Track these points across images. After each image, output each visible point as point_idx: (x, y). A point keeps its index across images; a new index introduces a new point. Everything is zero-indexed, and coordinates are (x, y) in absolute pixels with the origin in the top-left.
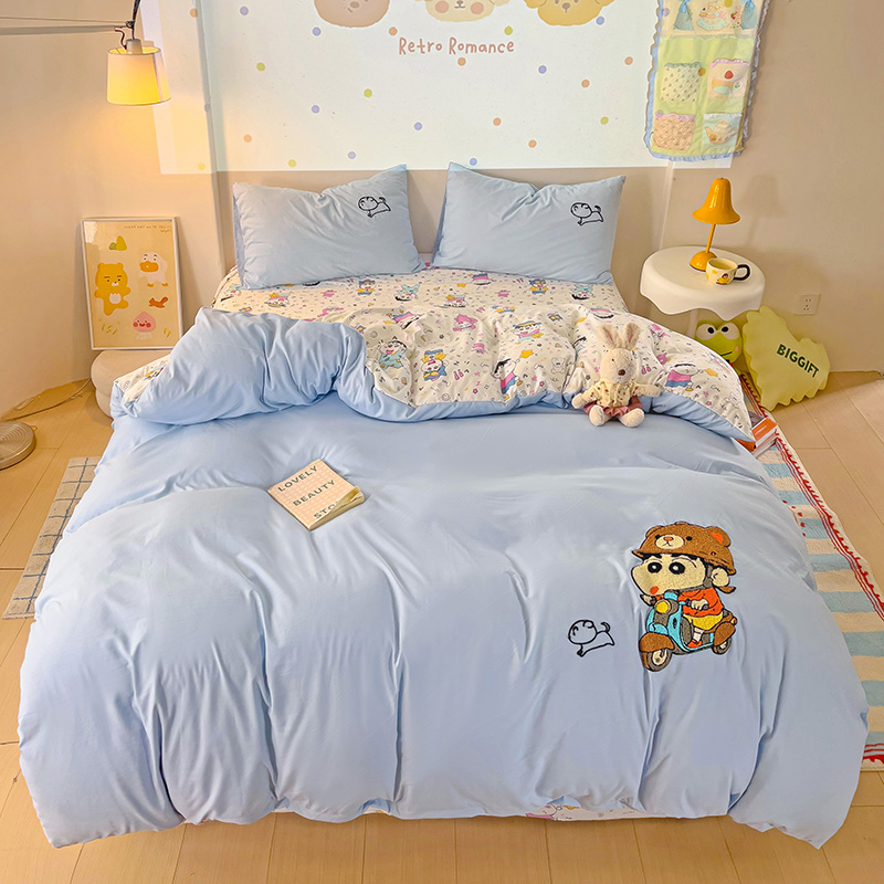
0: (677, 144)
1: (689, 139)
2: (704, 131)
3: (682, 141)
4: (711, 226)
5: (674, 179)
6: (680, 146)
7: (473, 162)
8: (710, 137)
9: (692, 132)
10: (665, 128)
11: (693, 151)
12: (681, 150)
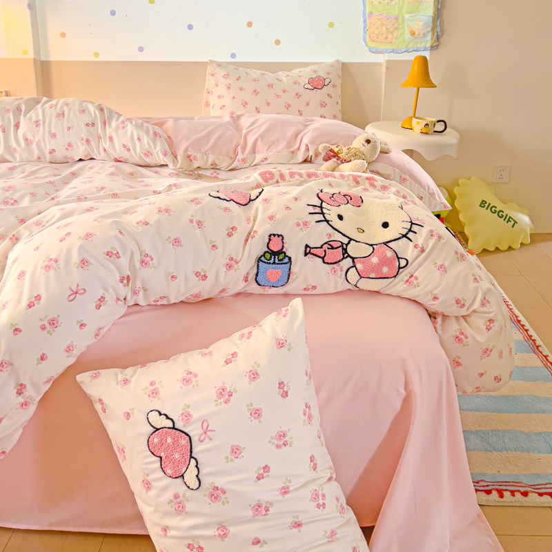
0: (386, 38)
1: (395, 34)
2: (406, 28)
3: (390, 36)
4: (416, 89)
6: (389, 40)
7: (233, 55)
8: (411, 32)
9: (396, 29)
10: (376, 26)
11: (398, 44)
12: (390, 43)
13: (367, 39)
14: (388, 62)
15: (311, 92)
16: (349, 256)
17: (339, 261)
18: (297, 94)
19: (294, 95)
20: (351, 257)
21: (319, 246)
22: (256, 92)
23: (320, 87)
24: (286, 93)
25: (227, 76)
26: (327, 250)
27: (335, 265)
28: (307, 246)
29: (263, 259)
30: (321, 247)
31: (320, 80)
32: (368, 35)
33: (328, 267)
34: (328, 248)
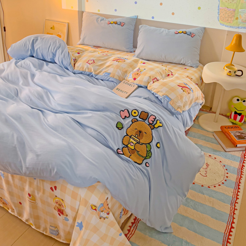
2: (239, 16)
3: (230, 19)
5: (227, 35)
6: (229, 21)
7: (153, 17)
9: (234, 16)
10: (223, 13)
11: (234, 24)
12: (229, 23)
32: (219, 17)
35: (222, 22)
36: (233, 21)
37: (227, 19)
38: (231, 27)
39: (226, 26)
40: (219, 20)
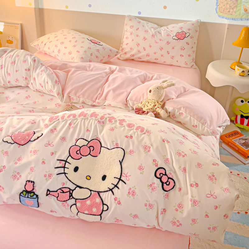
0: (229, 12)
1: (235, 10)
2: (242, 6)
3: (231, 10)
4: (241, 48)
5: (228, 29)
6: (231, 13)
7: (139, 13)
8: (245, 9)
9: (236, 6)
10: (223, 4)
11: (236, 16)
12: (231, 14)
13: (218, 11)
14: (229, 25)
15: (176, 41)
16: (73, 198)
17: (67, 200)
18: (168, 42)
19: (166, 42)
20: (74, 198)
21: (56, 190)
22: (145, 39)
23: (182, 38)
24: (161, 41)
25: (132, 27)
26: (60, 193)
27: (64, 202)
28: (48, 190)
29: (22, 194)
30: (57, 191)
31: (183, 34)
32: (218, 8)
33: (60, 203)
34: (61, 192)
35: (221, 14)
36: (235, 12)
37: (228, 10)
38: (232, 19)
39: (226, 19)
40: (217, 12)
